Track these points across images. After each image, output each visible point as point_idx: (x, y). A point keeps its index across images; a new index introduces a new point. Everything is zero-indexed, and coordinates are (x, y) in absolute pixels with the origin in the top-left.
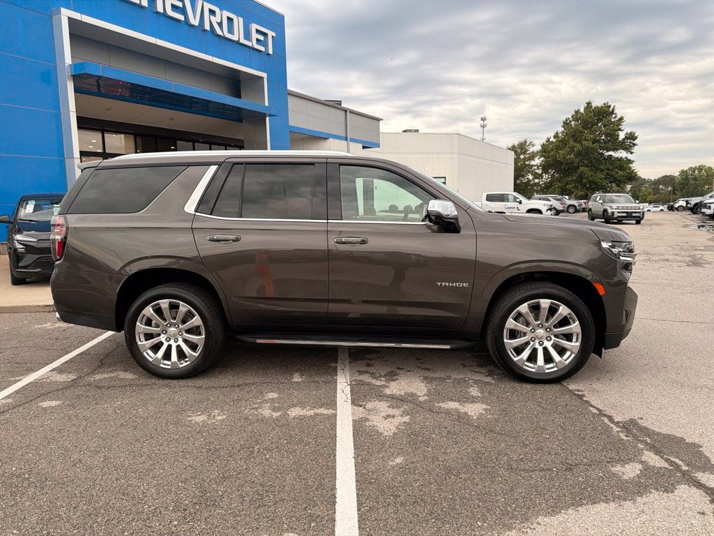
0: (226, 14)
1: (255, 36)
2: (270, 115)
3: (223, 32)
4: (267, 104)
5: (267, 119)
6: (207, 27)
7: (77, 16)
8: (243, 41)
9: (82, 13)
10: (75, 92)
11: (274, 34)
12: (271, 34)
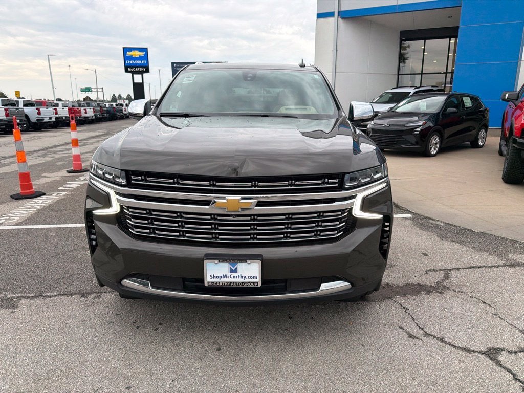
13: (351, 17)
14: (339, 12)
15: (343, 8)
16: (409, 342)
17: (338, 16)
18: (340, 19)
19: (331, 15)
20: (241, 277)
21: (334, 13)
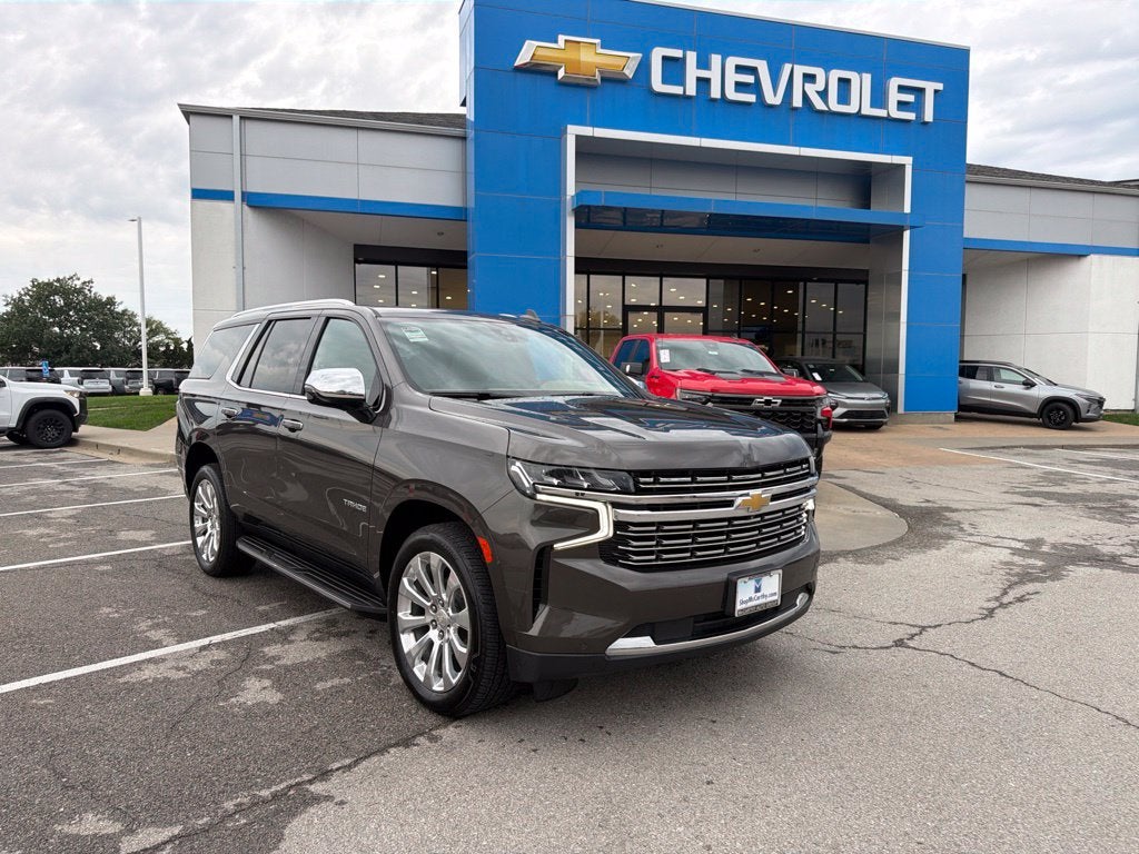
0: (836, 74)
1: (894, 96)
2: (912, 228)
3: (826, 103)
4: (907, 209)
5: (907, 234)
6: (797, 102)
7: (587, 131)
8: (867, 110)
9: (594, 125)
10: (576, 227)
11: (940, 86)
12: (931, 87)
13: (270, 208)
14: (243, 193)
15: (251, 188)
16: (835, 657)
17: (243, 200)
18: (246, 207)
19: (227, 196)
20: (763, 596)
21: (233, 193)
